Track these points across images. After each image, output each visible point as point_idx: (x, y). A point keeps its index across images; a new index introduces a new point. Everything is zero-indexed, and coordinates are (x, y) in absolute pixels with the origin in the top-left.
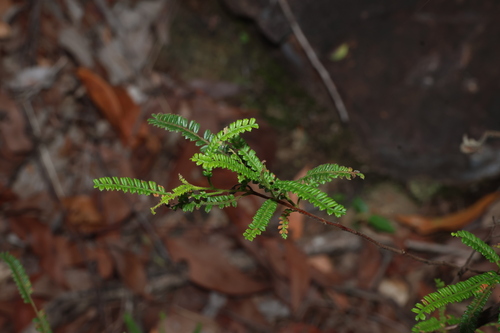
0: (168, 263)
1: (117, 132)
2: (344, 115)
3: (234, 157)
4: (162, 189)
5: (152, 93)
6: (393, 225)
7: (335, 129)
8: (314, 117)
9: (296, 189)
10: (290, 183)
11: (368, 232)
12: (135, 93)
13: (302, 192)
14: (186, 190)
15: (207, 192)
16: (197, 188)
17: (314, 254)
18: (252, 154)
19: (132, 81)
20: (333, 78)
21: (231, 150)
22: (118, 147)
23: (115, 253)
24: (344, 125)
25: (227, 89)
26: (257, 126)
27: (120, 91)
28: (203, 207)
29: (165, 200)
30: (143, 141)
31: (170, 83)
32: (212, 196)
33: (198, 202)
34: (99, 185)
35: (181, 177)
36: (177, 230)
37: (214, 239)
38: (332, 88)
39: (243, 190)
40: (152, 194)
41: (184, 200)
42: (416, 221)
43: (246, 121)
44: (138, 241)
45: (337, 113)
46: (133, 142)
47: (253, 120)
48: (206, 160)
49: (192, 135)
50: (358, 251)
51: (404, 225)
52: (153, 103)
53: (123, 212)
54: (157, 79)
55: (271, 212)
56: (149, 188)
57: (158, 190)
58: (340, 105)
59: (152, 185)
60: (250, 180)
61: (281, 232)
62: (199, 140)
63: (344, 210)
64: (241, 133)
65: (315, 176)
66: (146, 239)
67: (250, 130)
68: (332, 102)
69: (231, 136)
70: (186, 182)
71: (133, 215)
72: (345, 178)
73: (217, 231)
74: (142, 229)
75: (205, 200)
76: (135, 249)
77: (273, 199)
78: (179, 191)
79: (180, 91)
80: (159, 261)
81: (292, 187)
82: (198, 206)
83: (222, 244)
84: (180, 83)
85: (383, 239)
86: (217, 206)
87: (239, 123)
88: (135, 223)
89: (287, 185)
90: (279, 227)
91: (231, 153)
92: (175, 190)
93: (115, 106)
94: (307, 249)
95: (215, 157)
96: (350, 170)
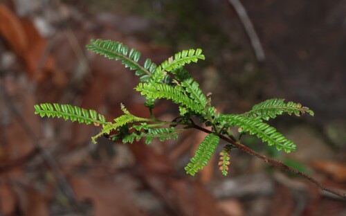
0: (72, 202)
1: (22, 65)
2: (260, 54)
3: (178, 89)
4: (102, 119)
5: (59, 26)
6: (307, 171)
7: (250, 68)
8: (228, 56)
9: (243, 124)
10: (236, 117)
11: (281, 177)
12: (42, 25)
13: (249, 127)
14: (128, 121)
15: (148, 123)
16: (138, 119)
17: (224, 198)
18: (195, 86)
19: (40, 13)
20: (250, 14)
21: (175, 81)
22: (23, 80)
23: (18, 190)
24: (260, 64)
25: (137, 23)
26: (203, 57)
27: (27, 23)
28: (143, 139)
29: (107, 129)
30: (49, 74)
31: (78, 16)
32: (152, 128)
33: (138, 133)
34: (40, 111)
35: (123, 107)
36: (82, 168)
37: (120, 178)
38: (248, 25)
39: (186, 123)
40: (92, 123)
41: (124, 131)
42: (332, 168)
43: (192, 52)
44: (42, 178)
45: (253, 51)
46: (39, 76)
47: (199, 51)
48: (150, 90)
49: (132, 64)
50: (270, 197)
51: (320, 171)
52: (60, 36)
53: (28, 147)
54: (65, 12)
55: (214, 147)
56: (90, 117)
57: (98, 119)
58: (256, 43)
59: (93, 113)
60: (193, 113)
61: (221, 168)
62: (139, 69)
63: (294, 146)
64: (186, 64)
65: (262, 111)
66: (50, 176)
67: (196, 60)
68: (248, 40)
69: (176, 67)
70: (127, 112)
71: (37, 151)
72: (293, 114)
73: (122, 170)
74: (46, 166)
75: (146, 131)
76: (39, 186)
77: (216, 134)
78: (121, 121)
79: (88, 25)
80: (63, 199)
81: (238, 121)
82: (138, 138)
83: (127, 184)
84: (89, 16)
85: (297, 184)
86: (158, 138)
87: (185, 53)
88: (38, 159)
89: (233, 119)
90: (220, 163)
91: (176, 84)
92: (117, 120)
93: (21, 37)
94: (217, 192)
95: (159, 87)
96: (299, 106)
